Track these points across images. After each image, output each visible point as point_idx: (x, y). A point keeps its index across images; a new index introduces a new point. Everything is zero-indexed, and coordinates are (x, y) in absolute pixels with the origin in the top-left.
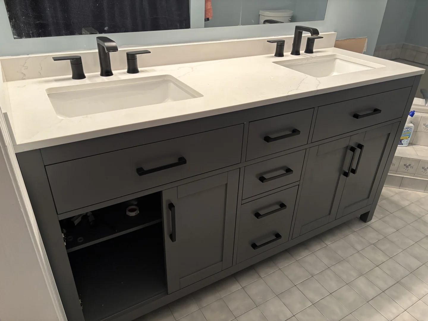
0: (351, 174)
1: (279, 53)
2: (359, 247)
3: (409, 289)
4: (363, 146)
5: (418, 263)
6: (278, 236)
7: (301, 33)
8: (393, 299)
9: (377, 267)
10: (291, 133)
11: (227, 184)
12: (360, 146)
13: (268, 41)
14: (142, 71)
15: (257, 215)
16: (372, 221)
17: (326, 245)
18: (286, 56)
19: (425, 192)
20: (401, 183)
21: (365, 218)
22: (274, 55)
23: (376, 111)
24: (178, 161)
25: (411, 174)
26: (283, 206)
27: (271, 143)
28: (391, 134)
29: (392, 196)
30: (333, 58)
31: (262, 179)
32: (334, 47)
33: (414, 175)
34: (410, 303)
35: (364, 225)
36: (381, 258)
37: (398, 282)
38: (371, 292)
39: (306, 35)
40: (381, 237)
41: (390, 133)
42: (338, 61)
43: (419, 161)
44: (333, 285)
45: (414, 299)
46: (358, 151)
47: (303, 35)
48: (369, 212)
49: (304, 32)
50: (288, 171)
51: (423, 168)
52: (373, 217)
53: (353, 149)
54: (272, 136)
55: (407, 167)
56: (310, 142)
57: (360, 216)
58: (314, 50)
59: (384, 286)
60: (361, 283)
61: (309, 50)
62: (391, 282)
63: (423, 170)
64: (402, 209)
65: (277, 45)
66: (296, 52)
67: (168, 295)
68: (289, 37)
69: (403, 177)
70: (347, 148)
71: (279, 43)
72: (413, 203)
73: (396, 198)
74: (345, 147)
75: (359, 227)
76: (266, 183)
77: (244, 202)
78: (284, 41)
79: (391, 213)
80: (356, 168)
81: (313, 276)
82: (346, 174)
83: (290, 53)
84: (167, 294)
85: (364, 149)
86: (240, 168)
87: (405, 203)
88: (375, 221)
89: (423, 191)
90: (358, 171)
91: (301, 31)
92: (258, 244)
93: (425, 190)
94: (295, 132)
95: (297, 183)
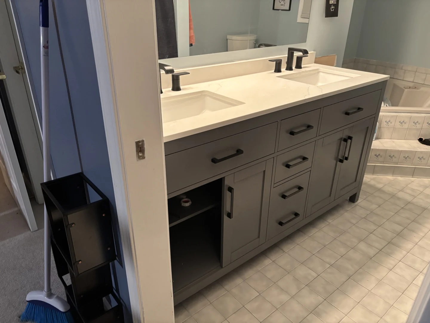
0: (345, 161)
1: (278, 70)
2: (354, 221)
3: (399, 246)
4: (352, 137)
5: (401, 228)
6: (297, 215)
7: (293, 53)
8: (389, 254)
9: (371, 234)
10: (306, 128)
11: (264, 171)
12: (350, 138)
13: (269, 61)
14: (183, 89)
15: (284, 197)
16: (359, 201)
17: (329, 223)
18: (283, 72)
19: (393, 176)
20: (375, 170)
21: (353, 199)
22: (274, 71)
23: (359, 109)
24: (236, 153)
25: (381, 162)
26: (300, 188)
27: (295, 136)
28: (369, 128)
29: (369, 181)
30: (317, 72)
31: (288, 166)
32: (315, 63)
33: (383, 162)
34: (402, 256)
35: (353, 205)
36: (372, 227)
37: (389, 243)
38: (371, 252)
39: (296, 54)
40: (369, 212)
41: (368, 126)
42: (321, 74)
43: (386, 151)
44: (342, 250)
45: (404, 253)
46: (349, 141)
47: (294, 54)
48: (356, 193)
49: (295, 52)
50: (304, 159)
51: (390, 156)
52: (359, 198)
53: (345, 140)
54: (296, 131)
55: (377, 156)
56: (318, 135)
57: (349, 198)
58: (302, 66)
59: (380, 247)
60: (362, 246)
61: (299, 66)
62: (385, 243)
63: (390, 158)
64: (379, 190)
65: (276, 63)
66: (289, 68)
67: (223, 269)
68: (284, 56)
69: (375, 165)
70: (341, 139)
71: (278, 61)
72: (386, 185)
73: (372, 183)
74: (339, 139)
75: (350, 207)
76: (291, 169)
77: (275, 185)
78: (281, 60)
79: (372, 194)
80: (348, 155)
81: (325, 246)
82: (341, 161)
83: (285, 69)
84: (222, 267)
85: (353, 139)
86: (274, 157)
87: (380, 186)
88: (361, 201)
89: (392, 175)
90: (349, 158)
91: (293, 51)
92: (284, 222)
93: (393, 175)
94: (309, 127)
95: (309, 169)
